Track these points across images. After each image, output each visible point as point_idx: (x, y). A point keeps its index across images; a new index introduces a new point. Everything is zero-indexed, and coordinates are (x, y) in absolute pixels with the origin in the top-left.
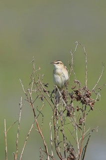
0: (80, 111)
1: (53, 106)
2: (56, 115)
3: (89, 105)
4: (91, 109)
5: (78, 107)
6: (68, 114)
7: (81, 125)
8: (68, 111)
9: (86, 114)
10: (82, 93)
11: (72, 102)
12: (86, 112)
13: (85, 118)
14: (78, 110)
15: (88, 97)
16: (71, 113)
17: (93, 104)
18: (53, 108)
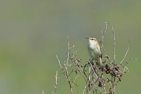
0: (110, 82)
2: (89, 86)
3: (118, 77)
4: (120, 80)
5: (108, 79)
6: (100, 85)
7: (111, 93)
8: (100, 82)
9: (115, 84)
10: (111, 67)
11: (102, 74)
13: (114, 88)
14: (108, 82)
15: (117, 69)
16: (102, 84)
17: (121, 76)
18: (86, 80)
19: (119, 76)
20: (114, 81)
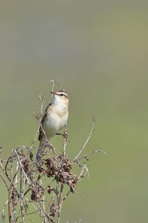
0: (53, 194)
1: (9, 184)
2: (13, 197)
3: (68, 184)
4: (72, 190)
5: (49, 187)
6: (33, 197)
7: (53, 215)
8: (34, 192)
9: (62, 198)
10: (57, 164)
11: (39, 178)
12: (63, 195)
13: (61, 205)
14: (49, 192)
15: (67, 170)
16: (37, 196)
17: (74, 182)
18: (9, 187)
19: (70, 182)
20: (61, 192)
